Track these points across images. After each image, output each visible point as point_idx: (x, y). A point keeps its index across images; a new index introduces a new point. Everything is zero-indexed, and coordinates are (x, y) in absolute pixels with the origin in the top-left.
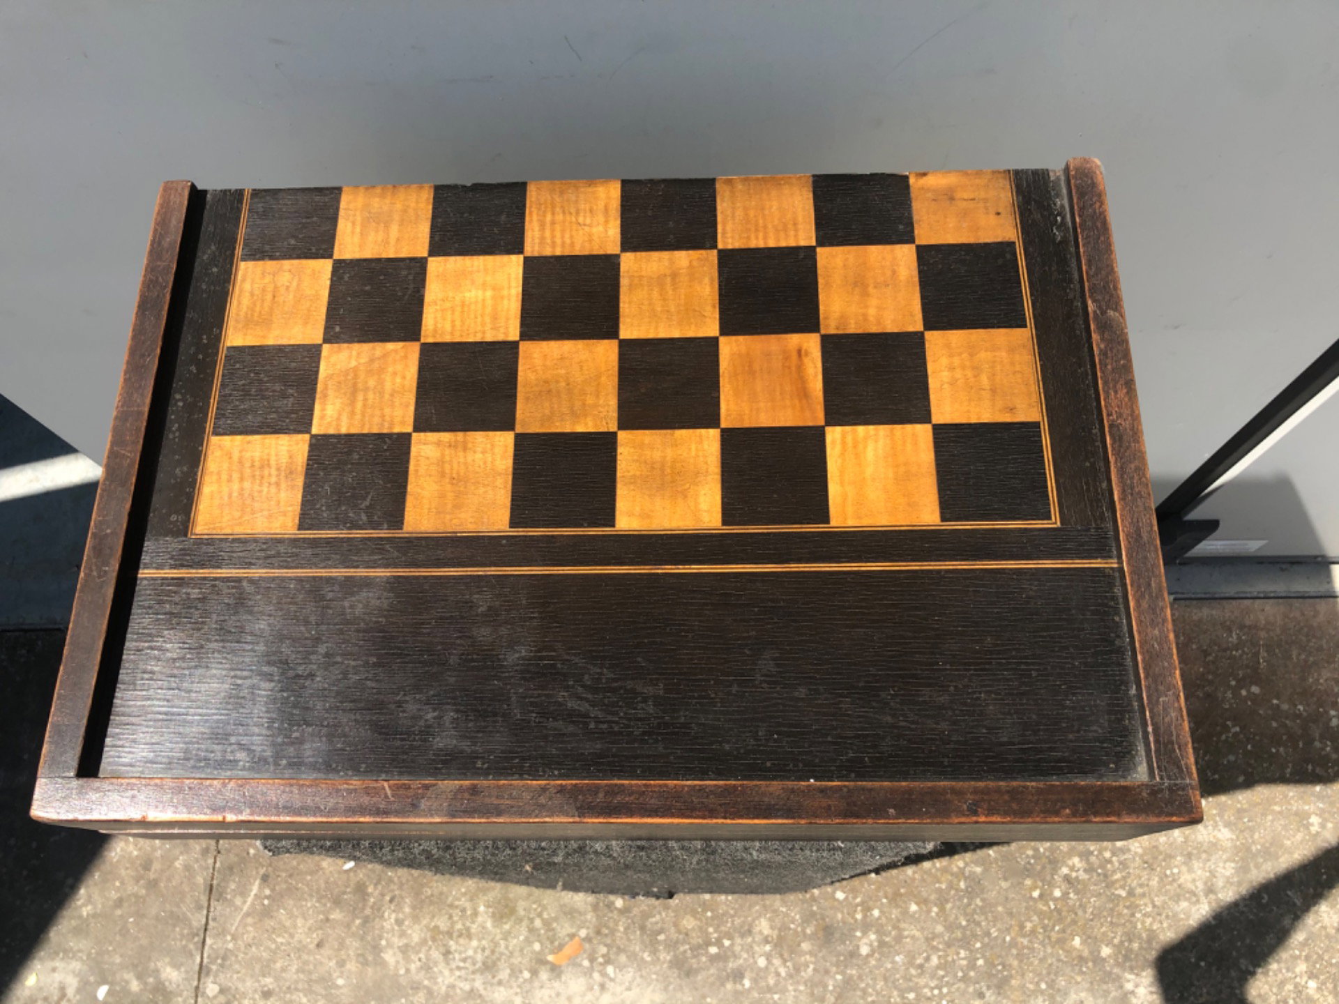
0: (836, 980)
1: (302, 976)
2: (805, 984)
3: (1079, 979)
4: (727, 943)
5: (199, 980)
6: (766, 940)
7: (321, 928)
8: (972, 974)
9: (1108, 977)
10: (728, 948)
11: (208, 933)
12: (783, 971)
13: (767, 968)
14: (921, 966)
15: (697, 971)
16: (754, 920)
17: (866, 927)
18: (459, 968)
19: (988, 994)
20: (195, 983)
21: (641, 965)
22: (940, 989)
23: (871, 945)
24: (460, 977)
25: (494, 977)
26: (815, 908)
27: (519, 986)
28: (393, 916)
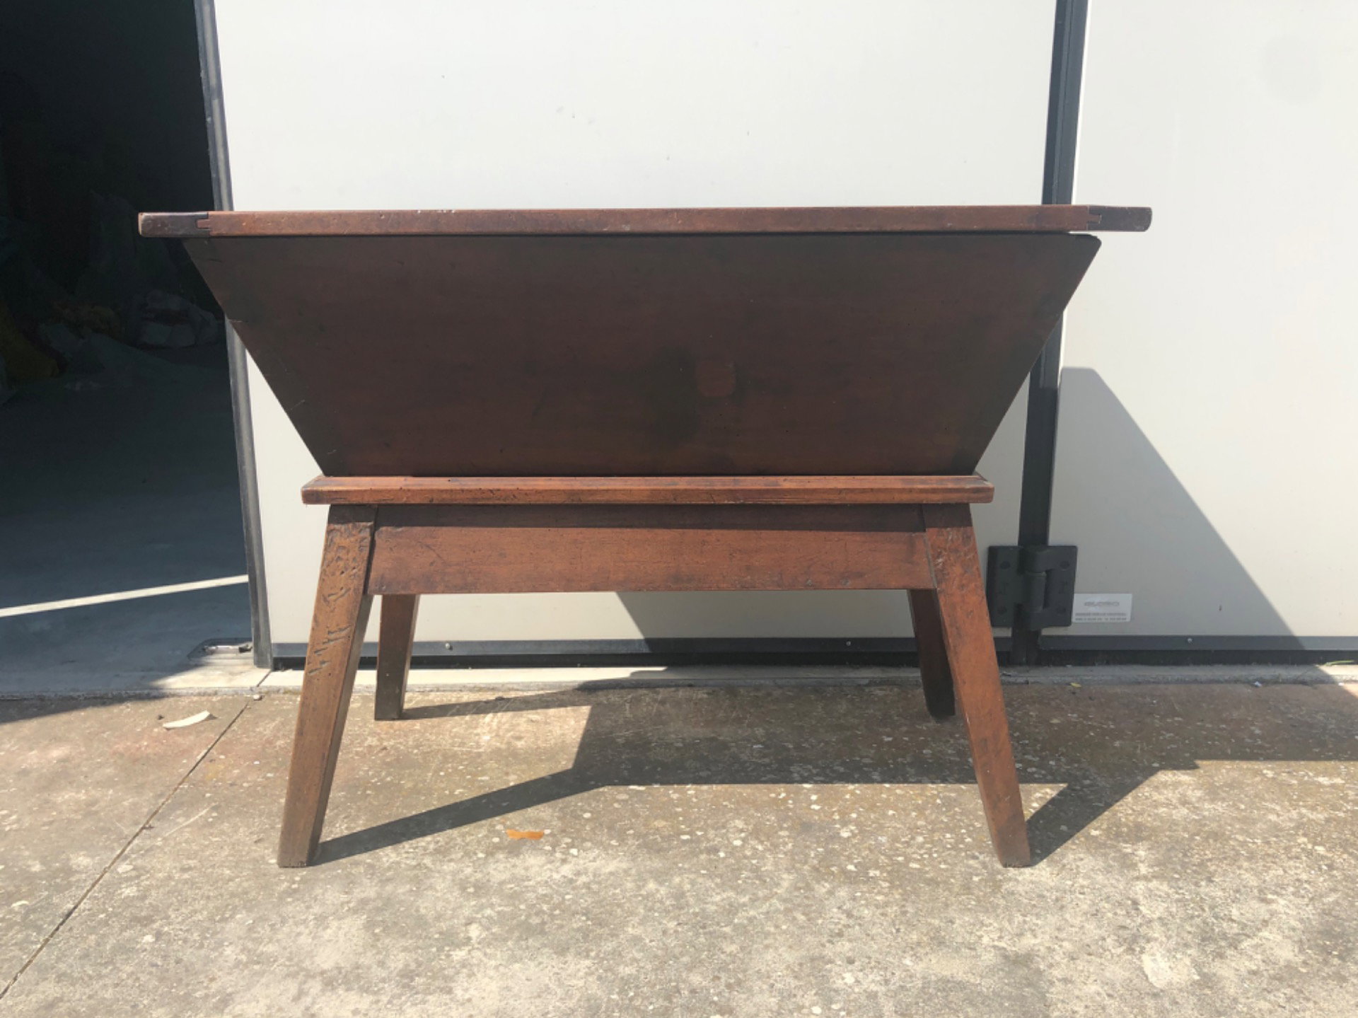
0: (818, 851)
1: (231, 858)
2: (785, 853)
3: (1074, 847)
4: (699, 833)
5: (113, 863)
6: (742, 831)
7: (264, 832)
8: (961, 846)
9: (1104, 845)
10: (702, 835)
11: (137, 837)
12: (760, 848)
13: (743, 846)
14: (906, 842)
15: (668, 850)
16: (727, 821)
17: (845, 823)
18: (407, 852)
19: (981, 857)
20: (107, 866)
21: (606, 848)
22: (930, 855)
23: (851, 831)
24: (406, 858)
25: (445, 857)
26: (790, 814)
27: (473, 862)
28: (346, 825)
